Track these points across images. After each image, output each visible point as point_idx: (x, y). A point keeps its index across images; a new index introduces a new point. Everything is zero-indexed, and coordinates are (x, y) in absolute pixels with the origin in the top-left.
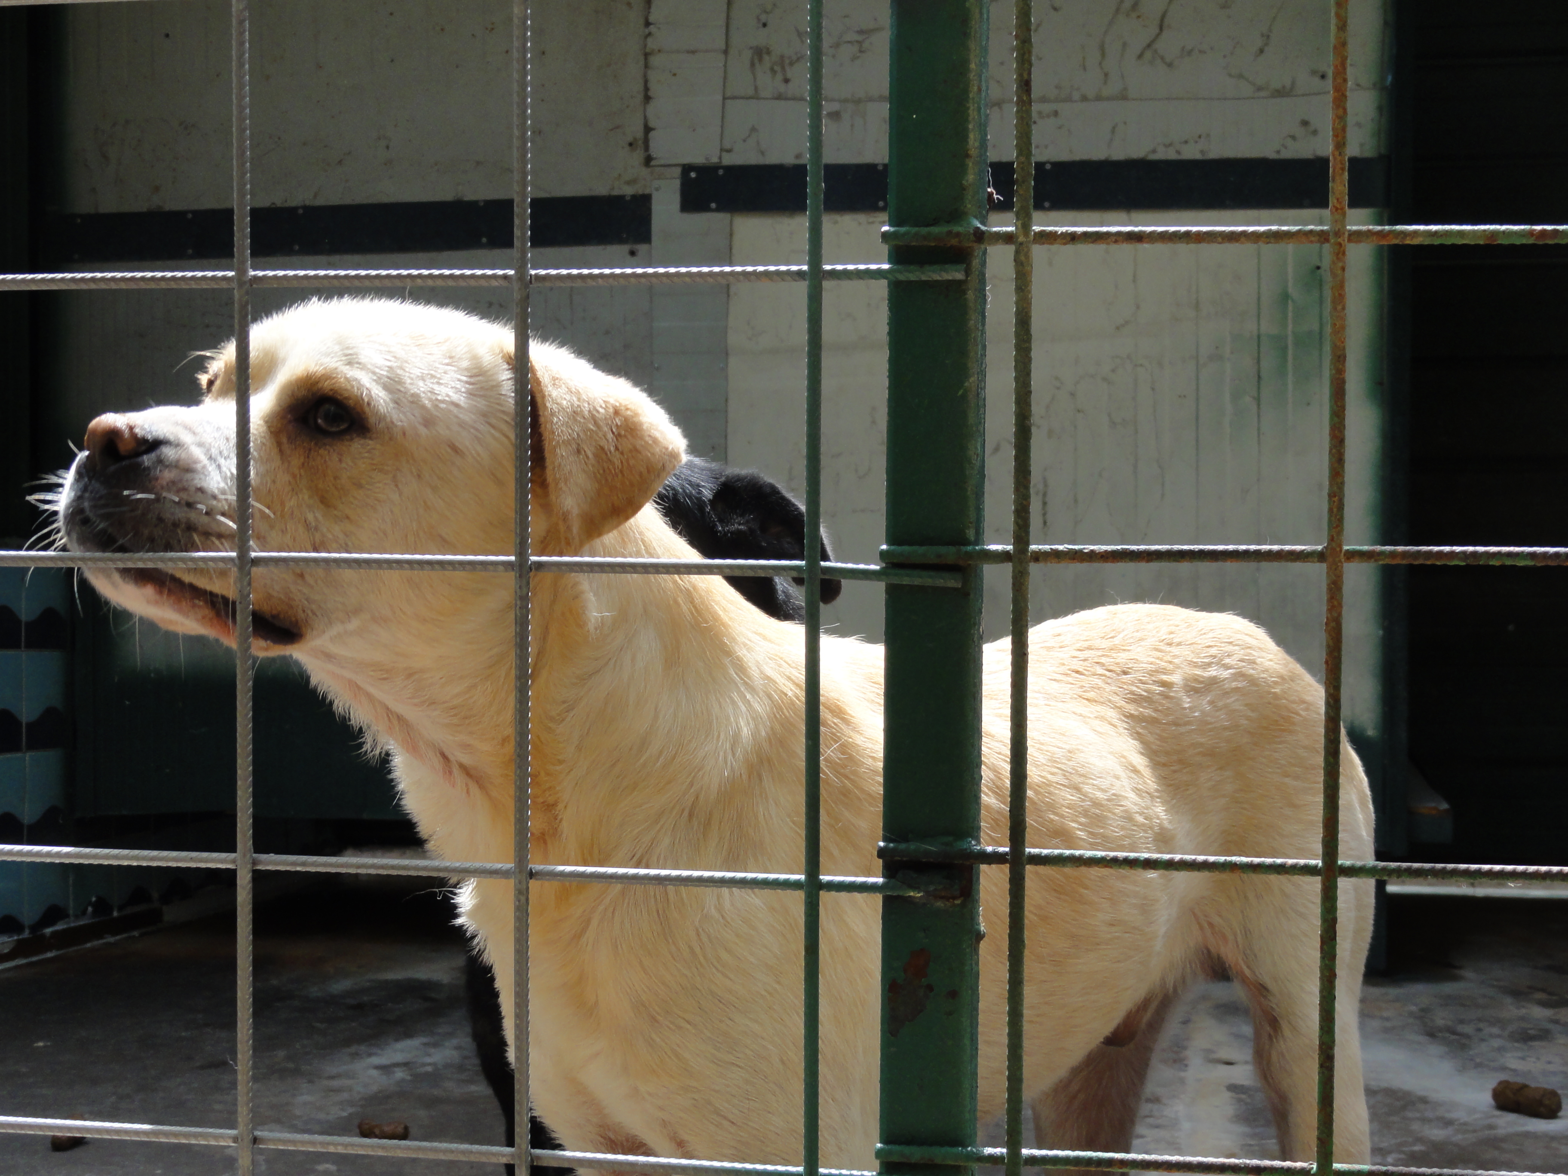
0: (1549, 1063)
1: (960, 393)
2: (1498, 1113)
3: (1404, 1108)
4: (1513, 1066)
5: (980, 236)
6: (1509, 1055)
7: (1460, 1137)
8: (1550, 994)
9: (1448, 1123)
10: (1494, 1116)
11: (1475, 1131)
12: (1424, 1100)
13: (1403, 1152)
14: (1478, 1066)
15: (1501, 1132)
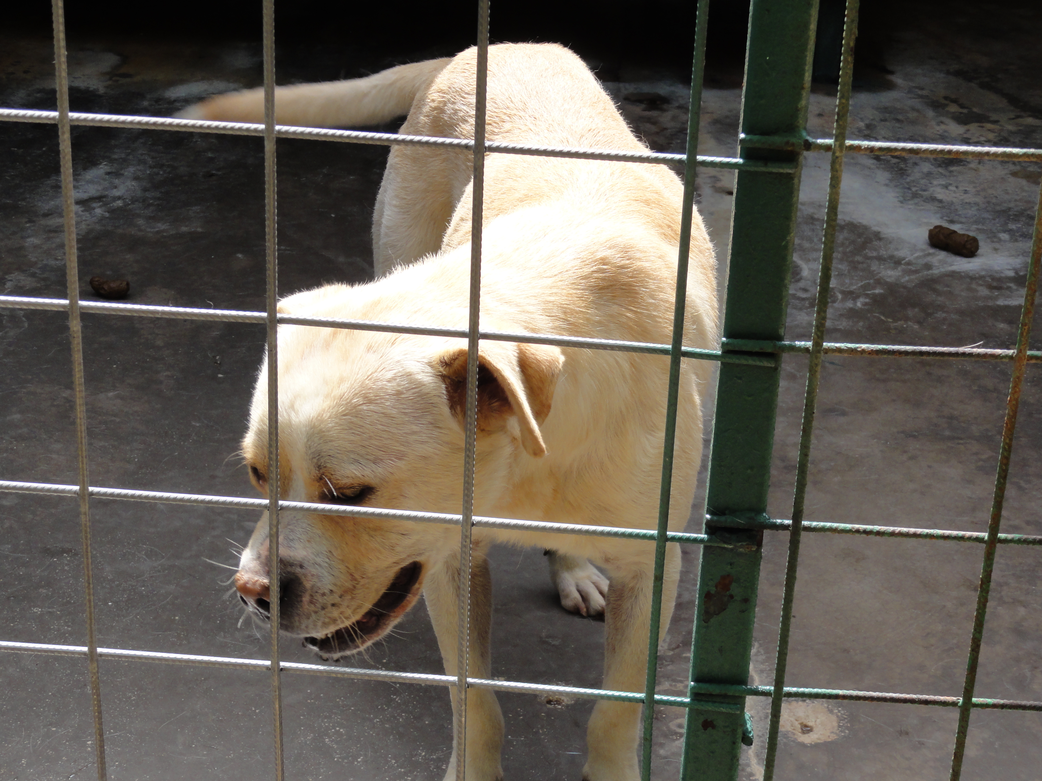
0: (966, 192)
1: (783, 244)
2: (932, 251)
3: (864, 246)
4: (939, 197)
5: (808, 146)
6: (935, 182)
7: (907, 278)
8: (962, 106)
9: (898, 262)
10: (929, 254)
11: (916, 272)
12: (877, 236)
13: (867, 296)
14: (915, 196)
15: (936, 272)
